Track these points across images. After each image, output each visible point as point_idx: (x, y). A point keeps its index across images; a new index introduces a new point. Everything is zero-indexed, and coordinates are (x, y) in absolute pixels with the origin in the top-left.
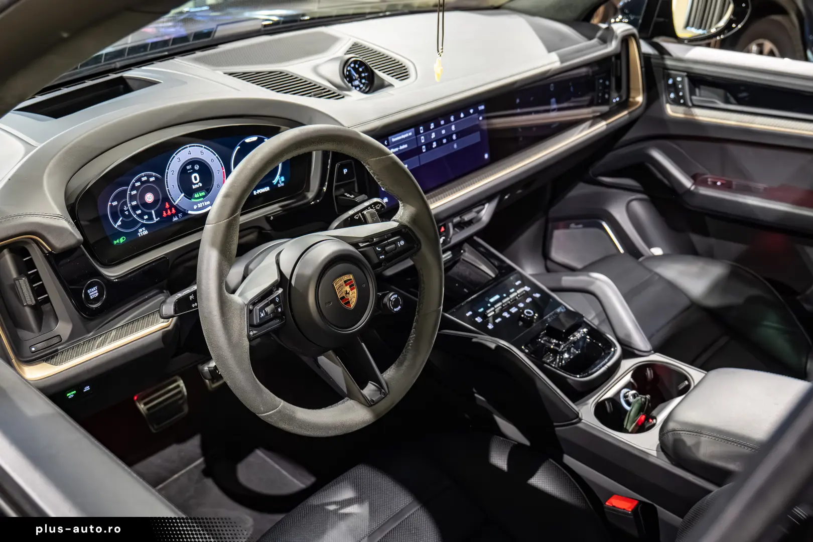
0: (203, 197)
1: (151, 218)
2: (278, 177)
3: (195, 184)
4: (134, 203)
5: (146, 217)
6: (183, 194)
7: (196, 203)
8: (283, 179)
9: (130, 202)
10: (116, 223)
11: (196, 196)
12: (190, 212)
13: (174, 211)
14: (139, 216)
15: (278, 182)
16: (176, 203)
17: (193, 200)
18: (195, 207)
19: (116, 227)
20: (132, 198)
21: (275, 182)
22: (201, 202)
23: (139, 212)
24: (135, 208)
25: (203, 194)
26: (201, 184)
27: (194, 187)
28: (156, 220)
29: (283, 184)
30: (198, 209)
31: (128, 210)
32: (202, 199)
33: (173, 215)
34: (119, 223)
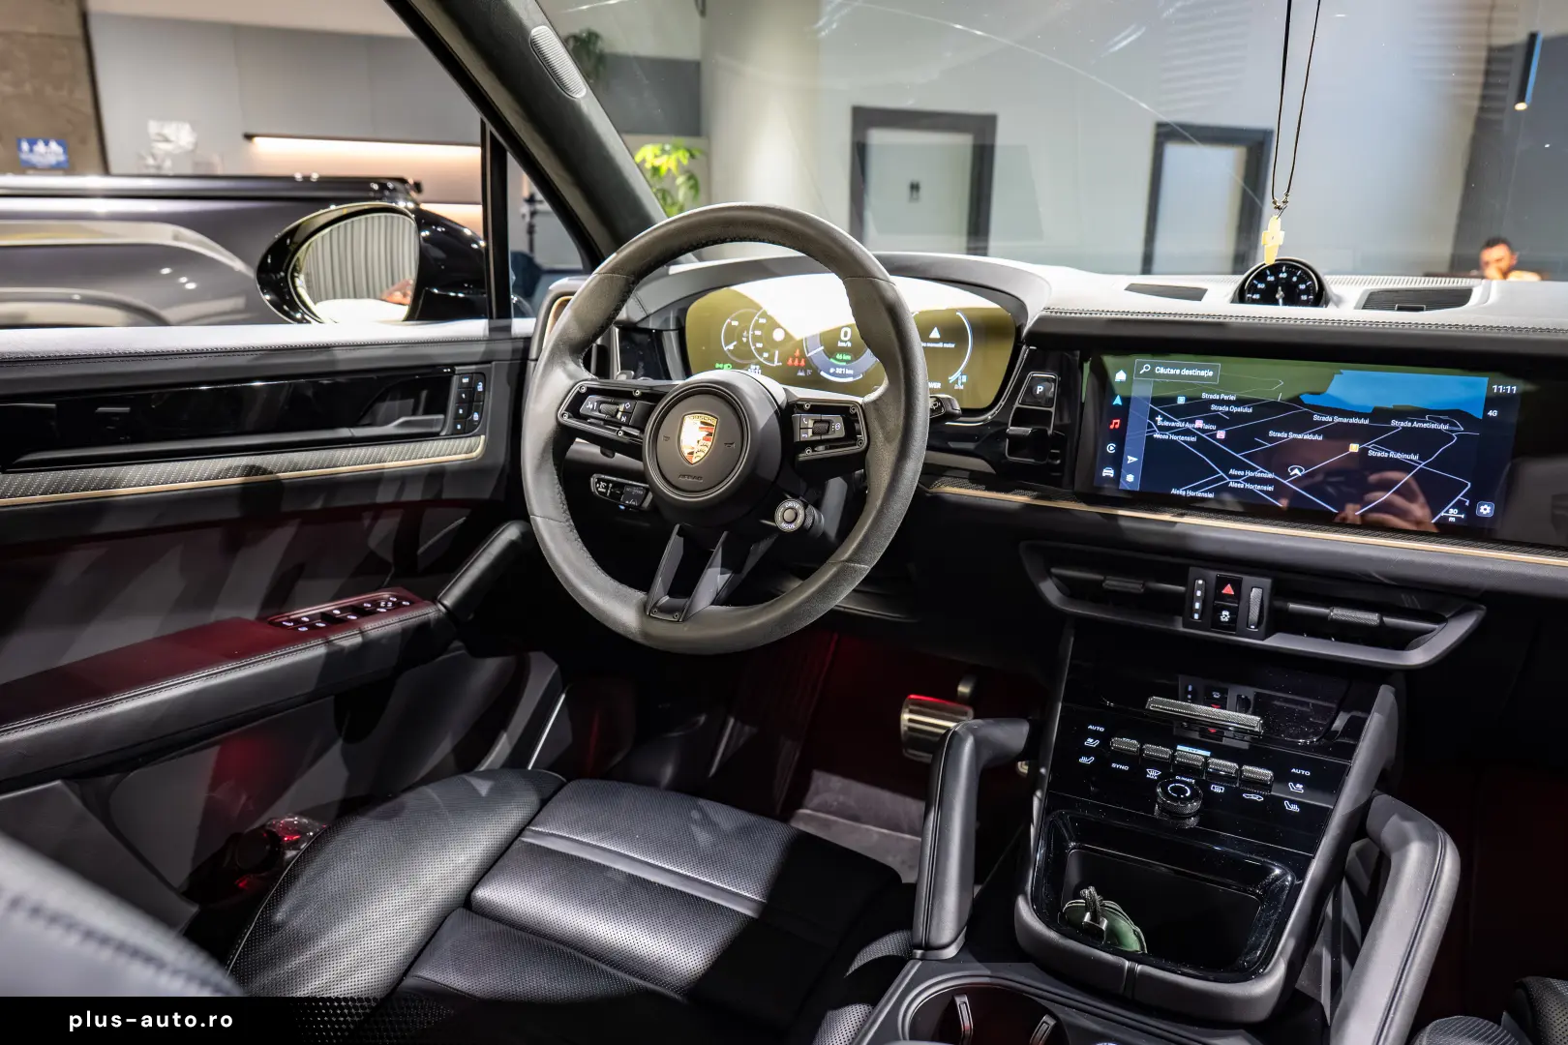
0: (847, 362)
1: (770, 359)
2: (958, 374)
3: (842, 341)
4: (758, 333)
5: (766, 355)
6: (822, 348)
7: (836, 366)
8: (964, 379)
9: (753, 330)
10: (726, 345)
11: (839, 356)
12: (822, 373)
13: (803, 363)
14: (757, 349)
15: (956, 382)
16: (810, 355)
17: (832, 360)
18: (832, 370)
19: (725, 349)
20: (757, 326)
21: (952, 379)
22: (842, 367)
23: (759, 345)
24: (756, 339)
25: (848, 358)
26: (849, 344)
27: (840, 344)
28: (776, 364)
29: (962, 387)
30: (834, 374)
31: (748, 337)
32: (844, 364)
33: (799, 368)
34: (731, 347)
